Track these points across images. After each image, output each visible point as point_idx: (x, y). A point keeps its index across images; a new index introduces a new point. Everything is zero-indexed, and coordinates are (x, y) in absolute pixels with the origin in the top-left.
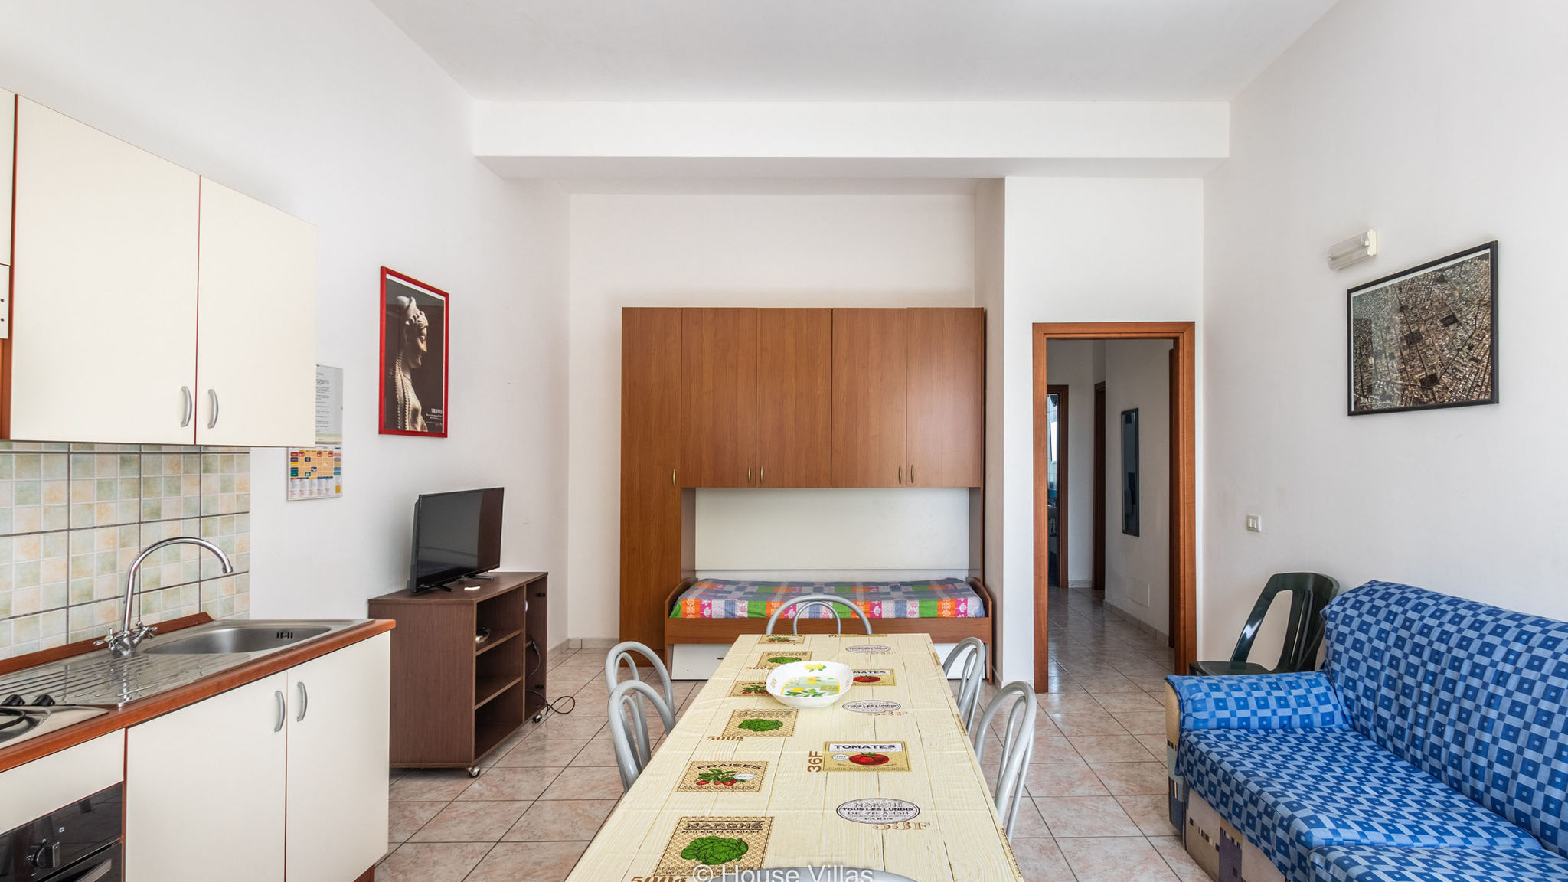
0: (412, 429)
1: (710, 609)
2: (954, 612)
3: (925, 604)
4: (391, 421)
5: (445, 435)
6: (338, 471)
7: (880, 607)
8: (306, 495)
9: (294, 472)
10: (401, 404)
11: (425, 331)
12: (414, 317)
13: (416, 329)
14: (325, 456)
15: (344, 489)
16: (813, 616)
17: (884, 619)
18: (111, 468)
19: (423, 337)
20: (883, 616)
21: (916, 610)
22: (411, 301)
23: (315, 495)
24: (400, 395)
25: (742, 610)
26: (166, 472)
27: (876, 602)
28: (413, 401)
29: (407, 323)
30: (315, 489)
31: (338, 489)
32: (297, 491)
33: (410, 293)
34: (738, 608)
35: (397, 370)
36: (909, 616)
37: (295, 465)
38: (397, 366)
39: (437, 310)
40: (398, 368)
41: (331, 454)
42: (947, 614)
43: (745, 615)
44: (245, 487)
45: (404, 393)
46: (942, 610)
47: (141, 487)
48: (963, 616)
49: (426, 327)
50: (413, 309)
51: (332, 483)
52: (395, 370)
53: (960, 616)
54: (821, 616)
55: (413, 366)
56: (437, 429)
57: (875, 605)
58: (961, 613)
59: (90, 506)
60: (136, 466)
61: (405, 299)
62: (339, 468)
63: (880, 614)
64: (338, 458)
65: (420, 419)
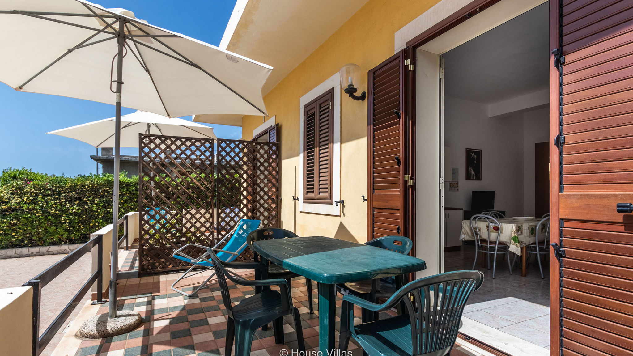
0: (473, 179)
4: (468, 177)
5: (481, 180)
6: (458, 186)
9: (450, 186)
10: (470, 174)
13: (474, 158)
19: (475, 160)
23: (454, 190)
24: (470, 172)
28: (473, 173)
29: (471, 158)
31: (458, 190)
32: (451, 190)
38: (470, 167)
39: (478, 153)
41: (456, 183)
49: (476, 158)
50: (473, 155)
51: (457, 188)
55: (473, 166)
56: (479, 178)
61: (471, 153)
64: (458, 184)
65: (475, 177)
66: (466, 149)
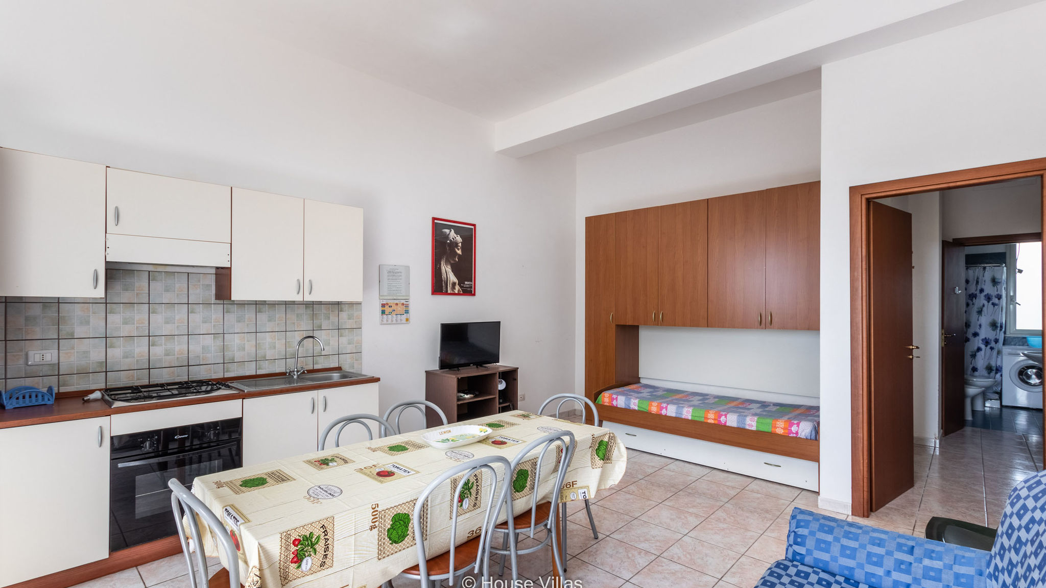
0: (452, 292)
1: (617, 401)
2: (787, 431)
3: (761, 420)
4: (439, 287)
5: (474, 295)
6: (407, 312)
7: (726, 417)
8: (390, 322)
9: (383, 312)
10: (444, 281)
11: (460, 244)
12: (453, 238)
13: (454, 244)
14: (400, 305)
15: (411, 320)
16: (678, 416)
17: (729, 426)
18: (302, 310)
19: (459, 248)
20: (727, 424)
21: (754, 424)
22: (450, 231)
23: (394, 322)
24: (444, 276)
25: (634, 404)
26: (324, 311)
27: (724, 413)
28: (452, 278)
29: (448, 241)
30: (394, 319)
31: (407, 320)
32: (385, 320)
33: (449, 227)
34: (632, 404)
35: (442, 265)
36: (747, 427)
37: (383, 309)
38: (442, 263)
39: (468, 234)
40: (443, 263)
41: (403, 304)
42: (780, 431)
43: (636, 408)
44: (359, 318)
45: (447, 275)
46: (776, 428)
47: (313, 317)
48: (794, 435)
49: (461, 242)
50: (452, 234)
51: (404, 317)
52: (440, 264)
53: (792, 435)
54: (683, 417)
55: (452, 262)
56: (469, 292)
57: (722, 415)
58: (793, 433)
59: (294, 323)
60: (312, 309)
61: (447, 231)
62: (408, 311)
63: (726, 422)
64: (407, 306)
65: (457, 287)
66: (434, 219)
